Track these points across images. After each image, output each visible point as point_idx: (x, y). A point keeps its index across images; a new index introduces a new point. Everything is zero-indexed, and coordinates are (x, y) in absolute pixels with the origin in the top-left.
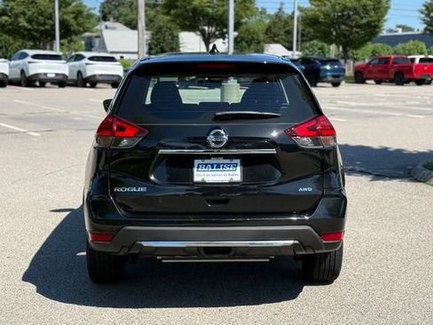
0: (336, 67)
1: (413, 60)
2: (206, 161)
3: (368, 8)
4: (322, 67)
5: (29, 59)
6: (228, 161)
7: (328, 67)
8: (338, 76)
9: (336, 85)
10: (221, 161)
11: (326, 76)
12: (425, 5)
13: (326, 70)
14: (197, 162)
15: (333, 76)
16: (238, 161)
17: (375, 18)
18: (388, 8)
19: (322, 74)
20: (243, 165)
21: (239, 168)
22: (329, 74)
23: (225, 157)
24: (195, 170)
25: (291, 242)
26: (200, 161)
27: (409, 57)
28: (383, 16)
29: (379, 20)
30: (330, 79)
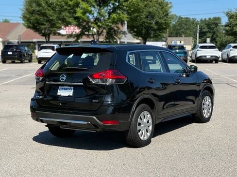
2: (63, 87)
5: (231, 48)
6: (70, 87)
10: (67, 87)
14: (60, 87)
16: (73, 88)
20: (74, 89)
23: (69, 85)
25: (86, 123)
26: (61, 87)
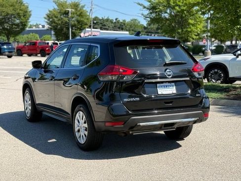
0: (10, 47)
1: (48, 43)
3: (20, 15)
4: (2, 47)
7: (5, 47)
8: (11, 52)
9: (10, 57)
11: (5, 52)
12: (47, 15)
13: (5, 49)
15: (9, 52)
17: (25, 21)
18: (31, 15)
19: (2, 51)
21: (174, 87)
22: (6, 51)
24: (158, 88)
27: (46, 42)
28: (28, 19)
29: (26, 22)
30: (7, 53)
